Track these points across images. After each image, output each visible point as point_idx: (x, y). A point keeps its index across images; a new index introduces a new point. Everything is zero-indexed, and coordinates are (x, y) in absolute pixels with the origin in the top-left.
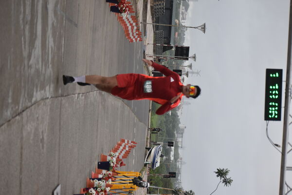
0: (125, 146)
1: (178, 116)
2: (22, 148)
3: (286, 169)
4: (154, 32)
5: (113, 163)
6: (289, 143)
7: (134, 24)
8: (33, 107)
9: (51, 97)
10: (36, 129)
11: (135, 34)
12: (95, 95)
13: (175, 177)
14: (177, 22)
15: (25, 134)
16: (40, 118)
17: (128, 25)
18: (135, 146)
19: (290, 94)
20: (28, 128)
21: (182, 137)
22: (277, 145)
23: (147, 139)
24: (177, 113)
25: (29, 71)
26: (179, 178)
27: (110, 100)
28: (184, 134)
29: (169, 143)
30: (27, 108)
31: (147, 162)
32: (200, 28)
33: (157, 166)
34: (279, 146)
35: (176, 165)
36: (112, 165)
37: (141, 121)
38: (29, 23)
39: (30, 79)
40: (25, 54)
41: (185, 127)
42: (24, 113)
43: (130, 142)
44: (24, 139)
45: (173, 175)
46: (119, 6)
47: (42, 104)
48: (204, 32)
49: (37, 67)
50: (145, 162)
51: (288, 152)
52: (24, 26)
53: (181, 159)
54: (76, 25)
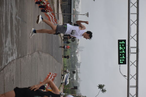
0: (51, 76)
1: (77, 57)
2: (4, 85)
3: (130, 87)
4: (63, 17)
5: (46, 86)
6: (130, 75)
7: (53, 16)
8: (8, 65)
9: (16, 59)
10: (10, 75)
11: (54, 21)
12: (36, 53)
13: (77, 89)
14: (74, 10)
15: (5, 78)
16: (11, 70)
17: (50, 17)
18: (56, 76)
19: (130, 51)
20: (7, 75)
21: (79, 68)
22: (125, 76)
23: (62, 70)
24: (76, 56)
25: (6, 48)
26: (79, 88)
27: (43, 55)
28: (80, 66)
29: (73, 72)
30: (6, 66)
31: (62, 82)
32: (86, 15)
33: (67, 84)
34: (126, 77)
35: (77, 82)
36: (46, 87)
37: (58, 62)
38: (5, 26)
39: (6, 52)
40: (4, 41)
41: (81, 63)
42: (5, 69)
43: (54, 74)
44: (5, 81)
45: (76, 88)
46: (45, 9)
47: (12, 63)
48: (88, 17)
49: (9, 46)
50: (61, 82)
51: (130, 79)
52: (3, 28)
53: (80, 79)
54: (26, 23)
